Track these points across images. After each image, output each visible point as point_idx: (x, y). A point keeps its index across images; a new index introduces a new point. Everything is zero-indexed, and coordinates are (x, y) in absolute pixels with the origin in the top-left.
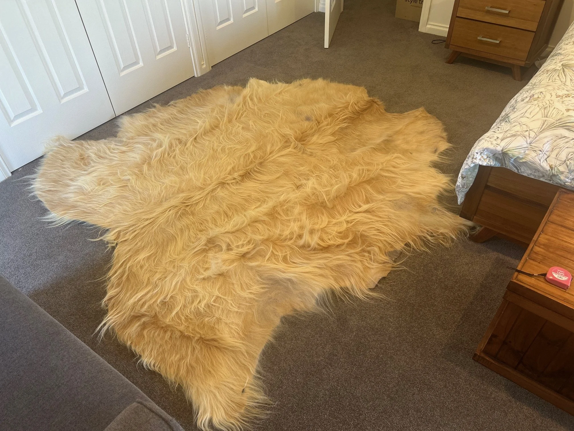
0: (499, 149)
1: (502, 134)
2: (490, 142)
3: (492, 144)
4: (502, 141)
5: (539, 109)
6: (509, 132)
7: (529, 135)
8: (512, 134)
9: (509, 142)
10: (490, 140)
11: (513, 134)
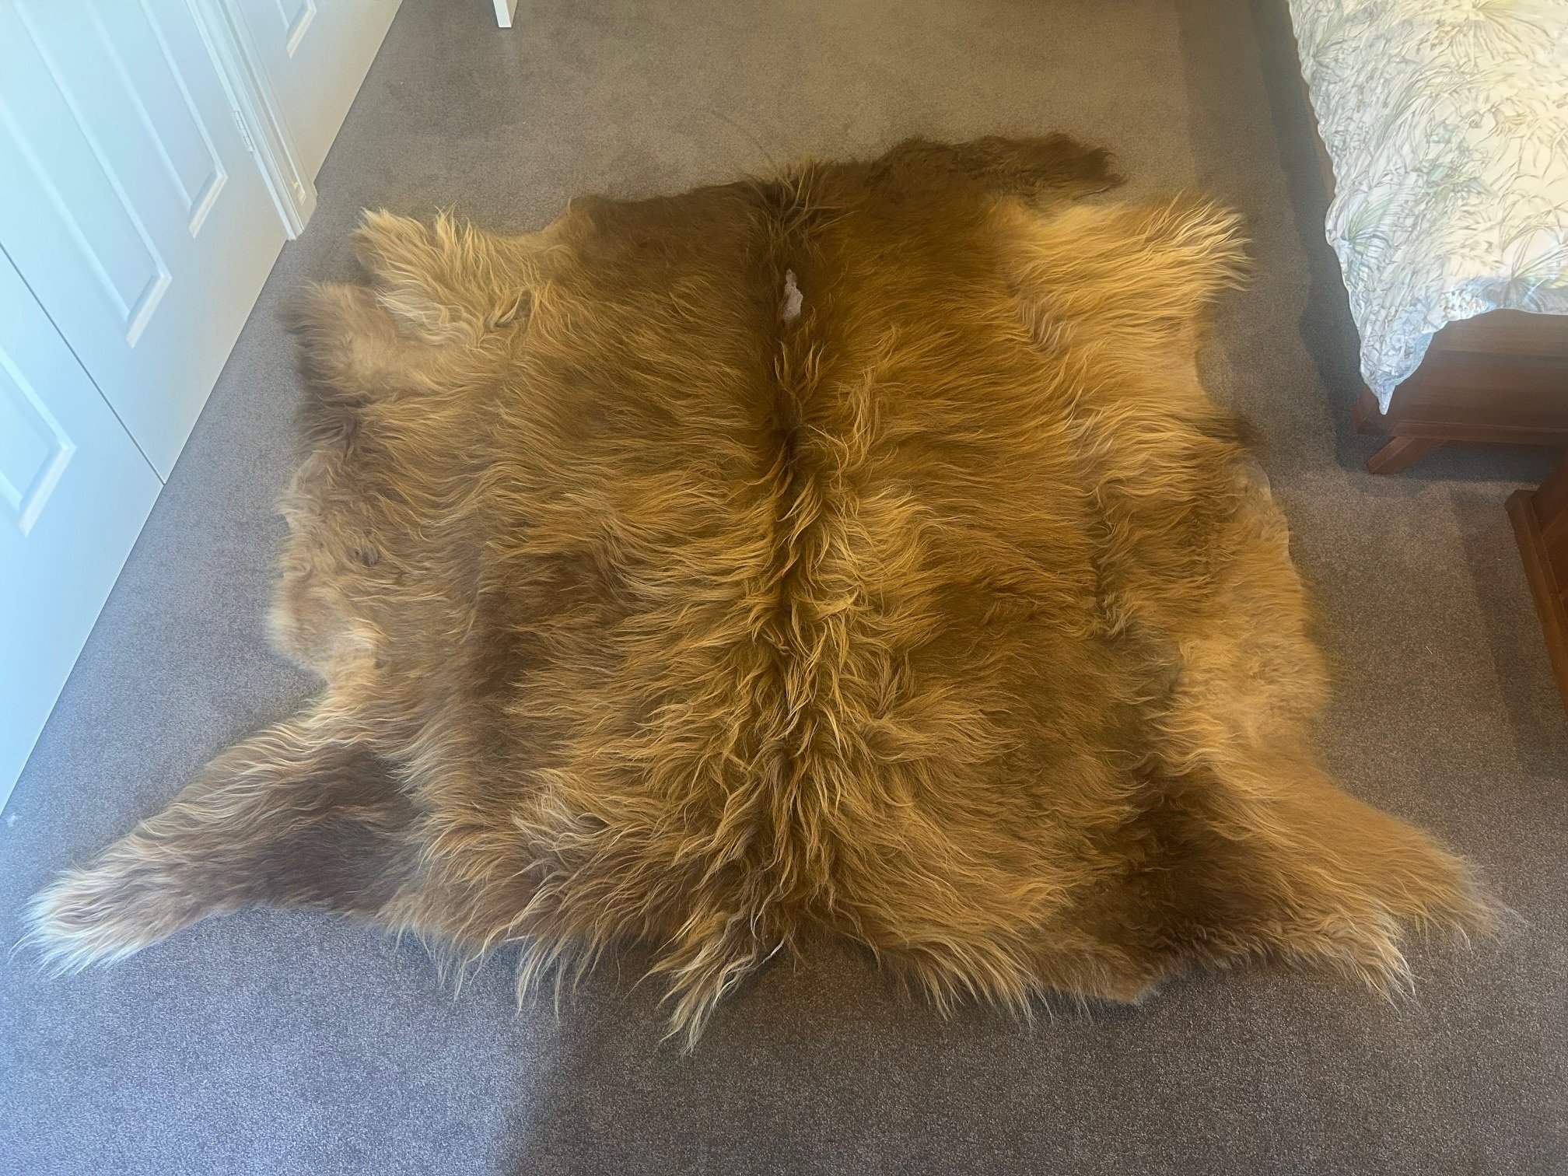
0: (1505, 272)
1: (1496, 232)
2: (1478, 261)
3: (1484, 263)
4: (1503, 250)
5: (1549, 150)
6: (1510, 223)
7: (1558, 221)
8: (1518, 226)
9: (1520, 250)
10: (1473, 253)
11: (1522, 226)
